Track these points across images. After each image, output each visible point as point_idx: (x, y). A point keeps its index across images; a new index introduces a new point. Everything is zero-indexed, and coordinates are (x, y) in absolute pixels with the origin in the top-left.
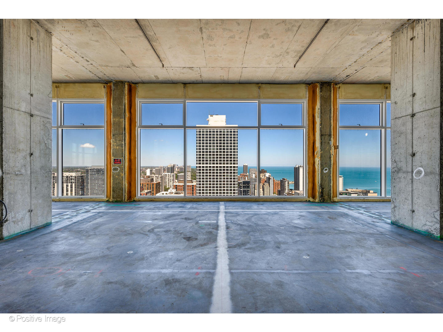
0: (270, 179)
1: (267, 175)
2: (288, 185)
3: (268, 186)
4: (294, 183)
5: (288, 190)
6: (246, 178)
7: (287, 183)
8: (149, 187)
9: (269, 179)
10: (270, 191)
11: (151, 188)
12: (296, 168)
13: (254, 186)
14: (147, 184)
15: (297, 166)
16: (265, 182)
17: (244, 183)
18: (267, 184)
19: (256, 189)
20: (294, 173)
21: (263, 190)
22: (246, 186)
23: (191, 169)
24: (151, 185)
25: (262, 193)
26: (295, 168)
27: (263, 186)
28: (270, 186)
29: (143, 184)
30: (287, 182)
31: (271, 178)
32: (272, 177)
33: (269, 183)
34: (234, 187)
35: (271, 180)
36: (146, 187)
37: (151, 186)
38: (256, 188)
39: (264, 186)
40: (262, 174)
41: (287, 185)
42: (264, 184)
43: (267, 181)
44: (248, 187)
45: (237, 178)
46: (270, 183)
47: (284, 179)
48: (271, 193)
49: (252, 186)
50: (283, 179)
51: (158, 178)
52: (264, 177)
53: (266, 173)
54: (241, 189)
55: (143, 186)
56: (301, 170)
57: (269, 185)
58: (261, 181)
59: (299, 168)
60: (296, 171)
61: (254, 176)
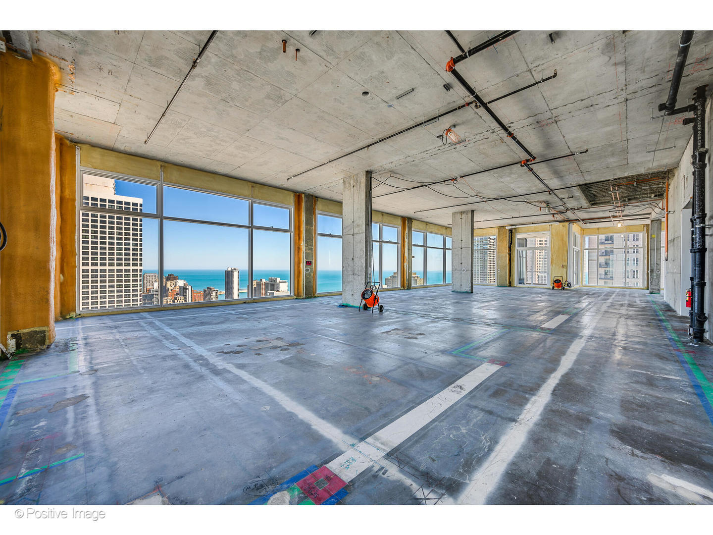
0: (186, 289)
1: (180, 283)
2: (216, 297)
4: (225, 294)
7: (214, 293)
9: (184, 289)
12: (228, 271)
15: (230, 269)
16: (177, 294)
18: (181, 297)
20: (226, 279)
26: (226, 271)
31: (187, 287)
32: (190, 287)
33: (184, 296)
35: (187, 291)
40: (170, 282)
42: (176, 298)
43: (181, 293)
46: (187, 295)
47: (211, 289)
50: (208, 288)
52: (173, 286)
56: (235, 274)
57: (186, 298)
58: (169, 294)
59: (232, 271)
60: (229, 275)
61: (156, 285)
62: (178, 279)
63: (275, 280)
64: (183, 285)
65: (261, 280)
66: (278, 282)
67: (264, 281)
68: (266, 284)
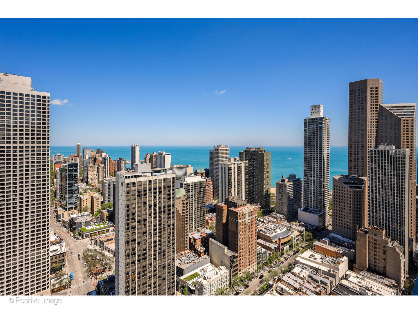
1: (104, 155)
2: (125, 165)
4: (131, 163)
5: (125, 169)
6: (78, 159)
7: (123, 162)
9: (105, 159)
10: (106, 172)
12: (133, 147)
13: (86, 168)
16: (101, 163)
17: (71, 165)
18: (102, 166)
20: (131, 152)
21: (98, 172)
22: (72, 170)
25: (96, 175)
27: (98, 168)
28: (105, 167)
31: (107, 158)
32: (109, 157)
35: (107, 160)
38: (89, 170)
39: (99, 167)
40: (98, 154)
41: (123, 165)
42: (99, 166)
43: (103, 162)
44: (76, 170)
46: (106, 163)
47: (121, 159)
48: (107, 174)
49: (84, 168)
52: (100, 157)
54: (66, 174)
56: (137, 149)
57: (105, 165)
58: (97, 162)
59: (135, 147)
61: (87, 157)
62: (103, 152)
63: (162, 153)
64: (104, 157)
68: (157, 156)
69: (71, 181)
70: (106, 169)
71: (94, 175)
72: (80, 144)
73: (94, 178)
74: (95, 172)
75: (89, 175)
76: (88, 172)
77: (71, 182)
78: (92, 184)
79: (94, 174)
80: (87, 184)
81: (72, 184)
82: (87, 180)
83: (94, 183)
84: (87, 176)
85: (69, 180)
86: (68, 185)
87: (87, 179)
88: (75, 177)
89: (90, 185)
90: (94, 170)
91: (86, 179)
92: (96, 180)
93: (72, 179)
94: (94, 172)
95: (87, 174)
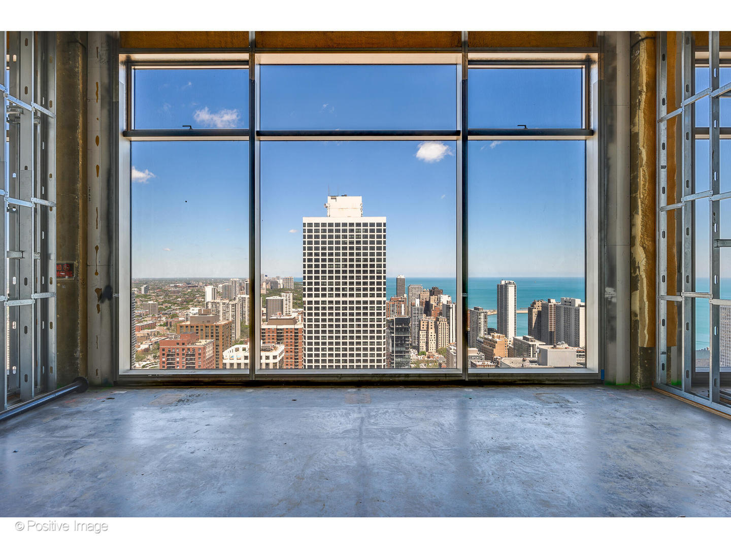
0: (450, 308)
1: (445, 299)
2: (485, 321)
3: (447, 323)
5: (485, 331)
6: (403, 305)
7: (482, 316)
8: (210, 333)
9: (448, 308)
10: (449, 331)
11: (214, 335)
12: (502, 286)
13: (417, 323)
14: (206, 327)
15: (503, 283)
16: (440, 314)
17: (400, 321)
18: (443, 319)
19: (421, 329)
20: (498, 296)
21: (436, 332)
22: (401, 329)
23: (293, 284)
24: (214, 328)
25: (433, 337)
26: (498, 286)
27: (435, 323)
28: (449, 323)
29: (197, 327)
30: (483, 314)
31: (451, 306)
32: (454, 305)
33: (447, 317)
34: (379, 326)
35: (451, 310)
36: (204, 331)
37: (214, 331)
38: (422, 326)
39: (438, 323)
40: (434, 297)
41: (482, 320)
42: (437, 320)
43: (444, 313)
44: (407, 330)
45: (384, 307)
46: (450, 316)
47: (478, 309)
49: (413, 324)
50: (475, 309)
51: (228, 307)
52: (437, 303)
53: (441, 295)
54: (392, 335)
55: (197, 330)
56: (511, 291)
57: (448, 320)
58: (433, 312)
59: (506, 285)
60: (502, 291)
61: (417, 302)
63: (571, 303)
64: (446, 303)
65: (549, 301)
66: (577, 305)
67: (553, 301)
68: (557, 308)
69: (400, 347)
70: (449, 325)
71: (430, 336)
72: (403, 277)
73: (430, 342)
74: (432, 331)
75: (422, 336)
76: (420, 330)
77: (399, 349)
78: (427, 353)
79: (430, 334)
80: (418, 352)
81: (401, 352)
82: (419, 344)
83: (430, 351)
84: (419, 338)
85: (397, 345)
86: (395, 354)
87: (419, 342)
88: (405, 341)
89: (423, 354)
90: (430, 327)
91: (417, 342)
92: (432, 345)
93: (402, 345)
94: (430, 331)
95: (419, 333)
